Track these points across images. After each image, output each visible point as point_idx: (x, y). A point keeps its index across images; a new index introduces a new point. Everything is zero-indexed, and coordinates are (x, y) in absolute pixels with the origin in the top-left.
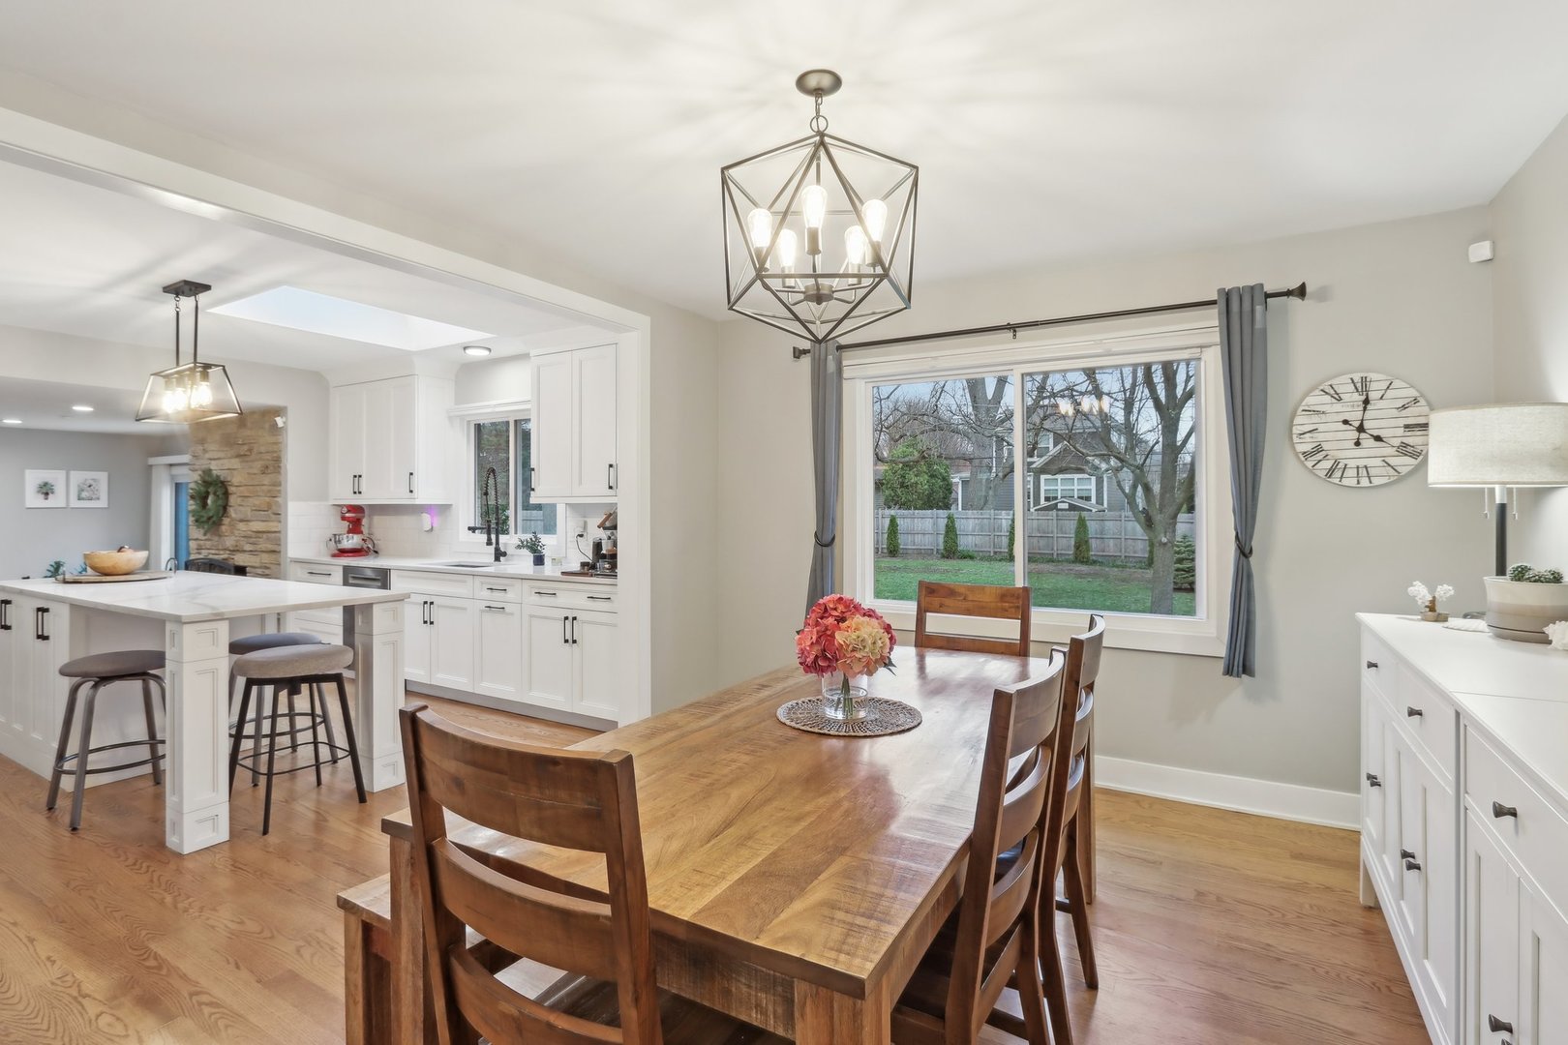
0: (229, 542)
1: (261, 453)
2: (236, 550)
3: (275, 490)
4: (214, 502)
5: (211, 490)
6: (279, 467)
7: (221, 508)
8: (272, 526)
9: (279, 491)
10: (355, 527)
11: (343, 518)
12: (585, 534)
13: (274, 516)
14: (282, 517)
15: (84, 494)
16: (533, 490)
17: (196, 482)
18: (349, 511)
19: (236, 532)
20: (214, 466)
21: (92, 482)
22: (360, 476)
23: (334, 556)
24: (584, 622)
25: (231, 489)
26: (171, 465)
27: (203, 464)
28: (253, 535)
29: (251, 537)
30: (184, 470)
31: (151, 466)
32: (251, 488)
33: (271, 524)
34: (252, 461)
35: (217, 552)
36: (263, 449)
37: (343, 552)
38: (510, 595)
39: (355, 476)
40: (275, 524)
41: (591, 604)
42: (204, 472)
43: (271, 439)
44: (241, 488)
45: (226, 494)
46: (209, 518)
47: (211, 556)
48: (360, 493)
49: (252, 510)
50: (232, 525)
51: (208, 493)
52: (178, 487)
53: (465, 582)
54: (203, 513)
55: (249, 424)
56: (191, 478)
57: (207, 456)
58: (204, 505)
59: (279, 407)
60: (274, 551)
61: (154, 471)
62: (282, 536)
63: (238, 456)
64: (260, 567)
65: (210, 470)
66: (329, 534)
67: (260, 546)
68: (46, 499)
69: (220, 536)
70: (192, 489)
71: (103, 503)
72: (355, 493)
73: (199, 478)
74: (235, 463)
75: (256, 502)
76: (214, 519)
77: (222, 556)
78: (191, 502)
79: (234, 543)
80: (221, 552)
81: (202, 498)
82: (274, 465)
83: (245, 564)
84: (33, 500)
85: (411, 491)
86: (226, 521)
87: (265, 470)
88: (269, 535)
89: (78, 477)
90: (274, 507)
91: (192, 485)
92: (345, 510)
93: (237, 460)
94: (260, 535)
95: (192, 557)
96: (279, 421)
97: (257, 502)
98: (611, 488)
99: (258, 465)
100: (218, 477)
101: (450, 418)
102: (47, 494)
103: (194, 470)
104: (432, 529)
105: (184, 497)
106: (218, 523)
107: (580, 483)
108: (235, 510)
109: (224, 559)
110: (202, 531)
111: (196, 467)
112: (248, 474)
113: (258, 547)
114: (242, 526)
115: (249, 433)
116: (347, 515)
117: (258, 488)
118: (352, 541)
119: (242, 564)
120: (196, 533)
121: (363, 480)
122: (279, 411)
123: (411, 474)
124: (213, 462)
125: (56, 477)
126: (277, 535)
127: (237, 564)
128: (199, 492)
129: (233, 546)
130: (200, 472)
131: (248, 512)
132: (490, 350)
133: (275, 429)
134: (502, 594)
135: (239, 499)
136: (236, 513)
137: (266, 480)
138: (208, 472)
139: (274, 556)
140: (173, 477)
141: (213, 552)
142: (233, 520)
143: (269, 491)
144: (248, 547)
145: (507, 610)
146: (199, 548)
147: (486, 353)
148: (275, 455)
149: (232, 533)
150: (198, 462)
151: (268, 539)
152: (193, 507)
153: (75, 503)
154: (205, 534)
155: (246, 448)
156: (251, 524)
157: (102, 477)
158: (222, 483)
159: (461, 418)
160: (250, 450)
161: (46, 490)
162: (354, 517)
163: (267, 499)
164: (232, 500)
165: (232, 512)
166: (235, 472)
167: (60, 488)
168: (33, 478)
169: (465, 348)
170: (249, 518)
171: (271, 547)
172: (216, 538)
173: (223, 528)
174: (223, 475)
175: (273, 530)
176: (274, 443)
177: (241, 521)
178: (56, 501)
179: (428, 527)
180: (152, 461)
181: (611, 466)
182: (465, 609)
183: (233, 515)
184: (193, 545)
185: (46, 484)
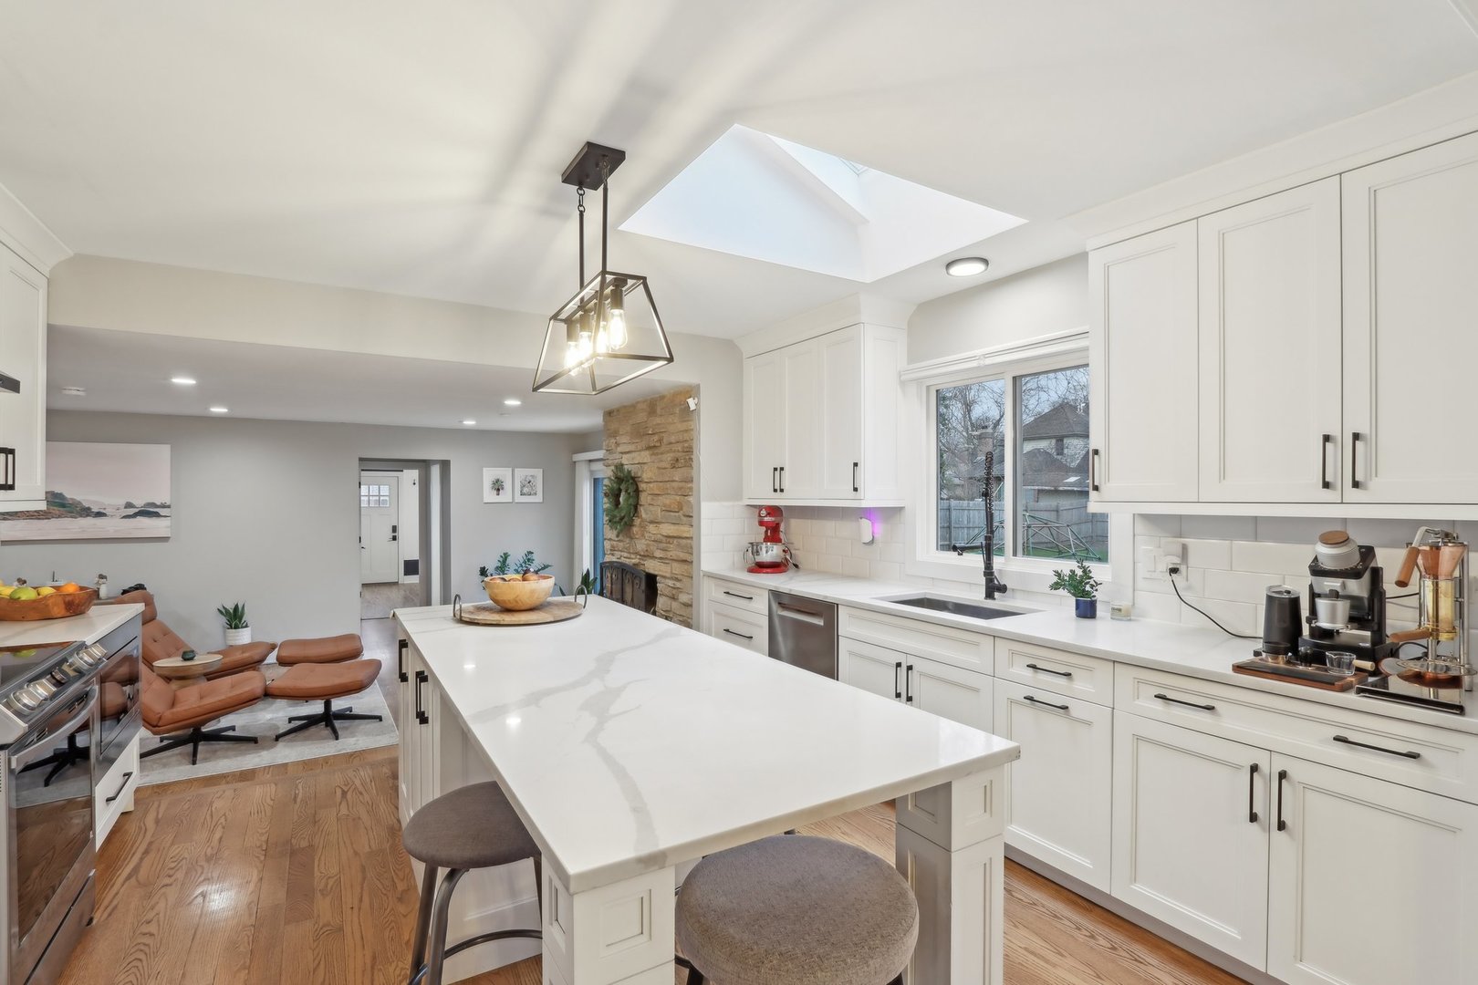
0: (641, 545)
1: (671, 443)
2: (648, 555)
3: (686, 488)
4: (626, 500)
5: (623, 487)
6: (691, 459)
7: (632, 507)
8: (683, 530)
9: (691, 489)
10: (773, 534)
11: (761, 523)
12: (1183, 568)
13: (685, 519)
14: (694, 521)
15: (526, 490)
16: (1096, 488)
17: (609, 478)
18: (769, 514)
19: (647, 535)
20: (625, 460)
21: (530, 478)
22: (782, 469)
23: (751, 571)
24: (1306, 787)
25: (642, 486)
26: (590, 461)
27: (616, 458)
28: (664, 539)
29: (661, 542)
30: (598, 466)
31: (575, 462)
32: (661, 484)
33: (682, 528)
34: (662, 454)
35: (629, 555)
36: (673, 439)
37: (761, 567)
38: (1081, 685)
39: (775, 469)
40: (686, 528)
41: (1341, 754)
42: (616, 467)
43: (681, 426)
44: (651, 485)
45: (637, 491)
46: (622, 519)
47: (623, 560)
48: (782, 490)
49: (662, 511)
50: (643, 527)
51: (620, 490)
52: (596, 482)
53: (977, 644)
54: (616, 513)
55: (659, 411)
56: (605, 473)
57: (619, 449)
58: (617, 503)
59: (690, 386)
60: (686, 561)
61: (578, 466)
62: (694, 543)
63: (649, 448)
64: (671, 578)
65: (622, 465)
66: (745, 543)
67: (671, 553)
68: (498, 494)
69: (632, 538)
70: (606, 486)
71: (539, 498)
72: (775, 490)
73: (611, 474)
74: (645, 456)
75: (666, 500)
76: (626, 519)
77: (633, 561)
78: (605, 500)
79: (644, 547)
80: (633, 556)
81: (614, 494)
82: (685, 457)
83: (656, 573)
84: (489, 496)
85: (856, 490)
86: (637, 521)
87: (675, 464)
88: (680, 541)
89: (521, 473)
90: (684, 509)
91: (606, 482)
92: (764, 512)
93: (647, 453)
94: (671, 540)
95: (608, 558)
96: (692, 403)
97: (668, 502)
98: (1326, 485)
99: (669, 457)
100: (629, 472)
101: (903, 384)
102: (498, 490)
103: (608, 466)
104: (872, 541)
105: (601, 495)
106: (630, 525)
107: (1223, 475)
108: (645, 511)
109: (634, 565)
110: (615, 532)
111: (610, 462)
112: (659, 468)
113: (669, 554)
114: (651, 528)
115: (658, 420)
116: (766, 519)
117: (668, 485)
118: (771, 553)
119: (652, 571)
120: (610, 533)
121: (786, 473)
122: (692, 391)
123: (856, 465)
124: (624, 456)
125: (504, 474)
126: (689, 541)
127: (647, 570)
128: (611, 489)
129: (643, 550)
130: (613, 468)
131: (657, 512)
132: (985, 261)
133: (687, 413)
134: (1062, 681)
135: (649, 498)
136: (647, 514)
137: (677, 475)
138: (620, 467)
139: (686, 567)
140: (592, 472)
141: (626, 555)
142: (643, 521)
143: (680, 488)
144: (658, 554)
145: (1074, 711)
146: (613, 549)
147: (979, 267)
148: (686, 445)
149: (643, 535)
150: (611, 457)
151: (679, 545)
152: (607, 505)
153: (519, 499)
154: (618, 536)
155: (656, 438)
156: (661, 526)
157: (538, 473)
158: (633, 478)
159: (918, 381)
160: (660, 441)
161: (498, 486)
162: (773, 522)
163: (678, 498)
164: (644, 498)
165: (642, 510)
166: (646, 467)
167: (507, 485)
168: (489, 475)
169: (949, 265)
170: (659, 520)
171: (682, 556)
172: (628, 540)
173: (635, 529)
174: (634, 470)
175: (685, 535)
176: (686, 431)
177: (651, 522)
178: (505, 496)
179: (868, 538)
180: (578, 457)
181: (1327, 438)
182: (976, 690)
183: (644, 516)
184: (607, 545)
185: (498, 481)
